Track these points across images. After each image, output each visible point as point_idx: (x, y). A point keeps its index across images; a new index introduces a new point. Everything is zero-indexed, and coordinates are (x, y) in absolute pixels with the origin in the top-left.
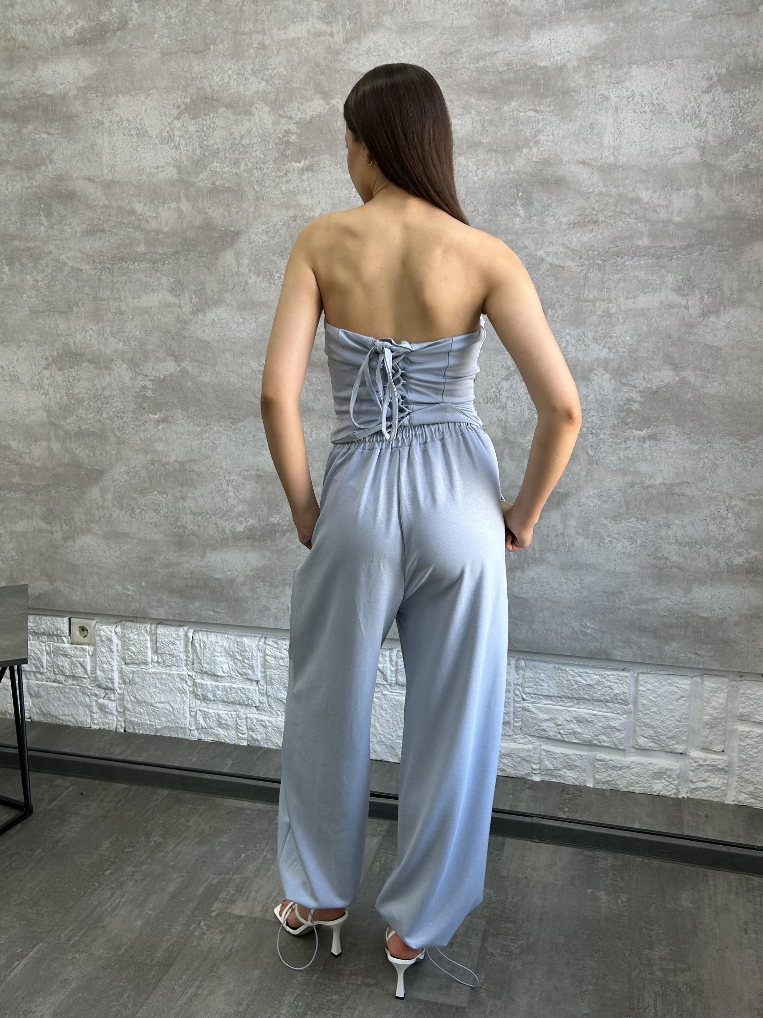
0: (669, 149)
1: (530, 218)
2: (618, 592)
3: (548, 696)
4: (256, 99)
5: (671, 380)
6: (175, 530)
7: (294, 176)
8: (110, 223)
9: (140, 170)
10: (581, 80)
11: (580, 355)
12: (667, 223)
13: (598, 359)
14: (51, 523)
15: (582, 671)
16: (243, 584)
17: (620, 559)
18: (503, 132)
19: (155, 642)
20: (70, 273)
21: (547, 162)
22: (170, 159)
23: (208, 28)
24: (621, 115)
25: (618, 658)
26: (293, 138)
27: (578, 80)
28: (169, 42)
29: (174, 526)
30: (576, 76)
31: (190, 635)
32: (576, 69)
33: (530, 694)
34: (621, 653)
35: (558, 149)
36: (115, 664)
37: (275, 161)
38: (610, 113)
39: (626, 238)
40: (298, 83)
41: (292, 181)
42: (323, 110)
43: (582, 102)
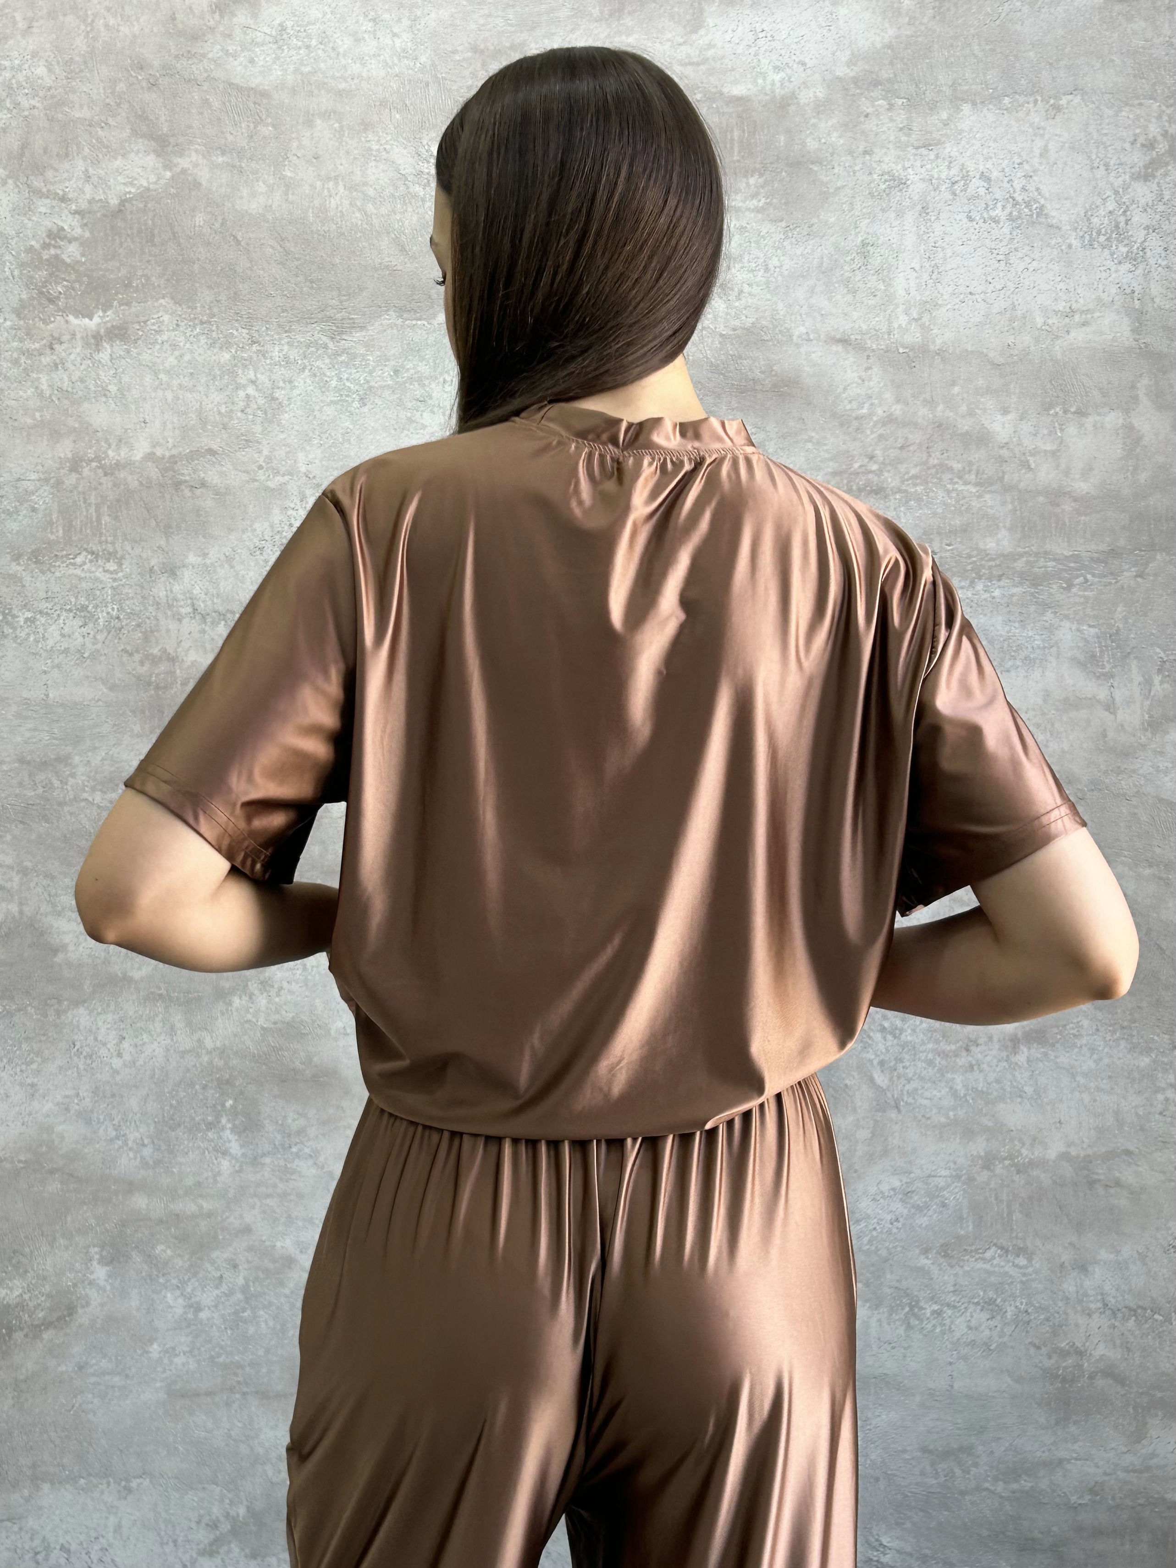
0: (1056, 312)
7: (74, 353)
10: (835, 134)
12: (1057, 495)
24: (938, 228)
26: (71, 252)
27: (827, 133)
30: (822, 125)
32: (821, 108)
35: (780, 306)
37: (18, 312)
38: (909, 218)
39: (953, 532)
40: (85, 107)
41: (68, 365)
42: (155, 183)
43: (839, 188)
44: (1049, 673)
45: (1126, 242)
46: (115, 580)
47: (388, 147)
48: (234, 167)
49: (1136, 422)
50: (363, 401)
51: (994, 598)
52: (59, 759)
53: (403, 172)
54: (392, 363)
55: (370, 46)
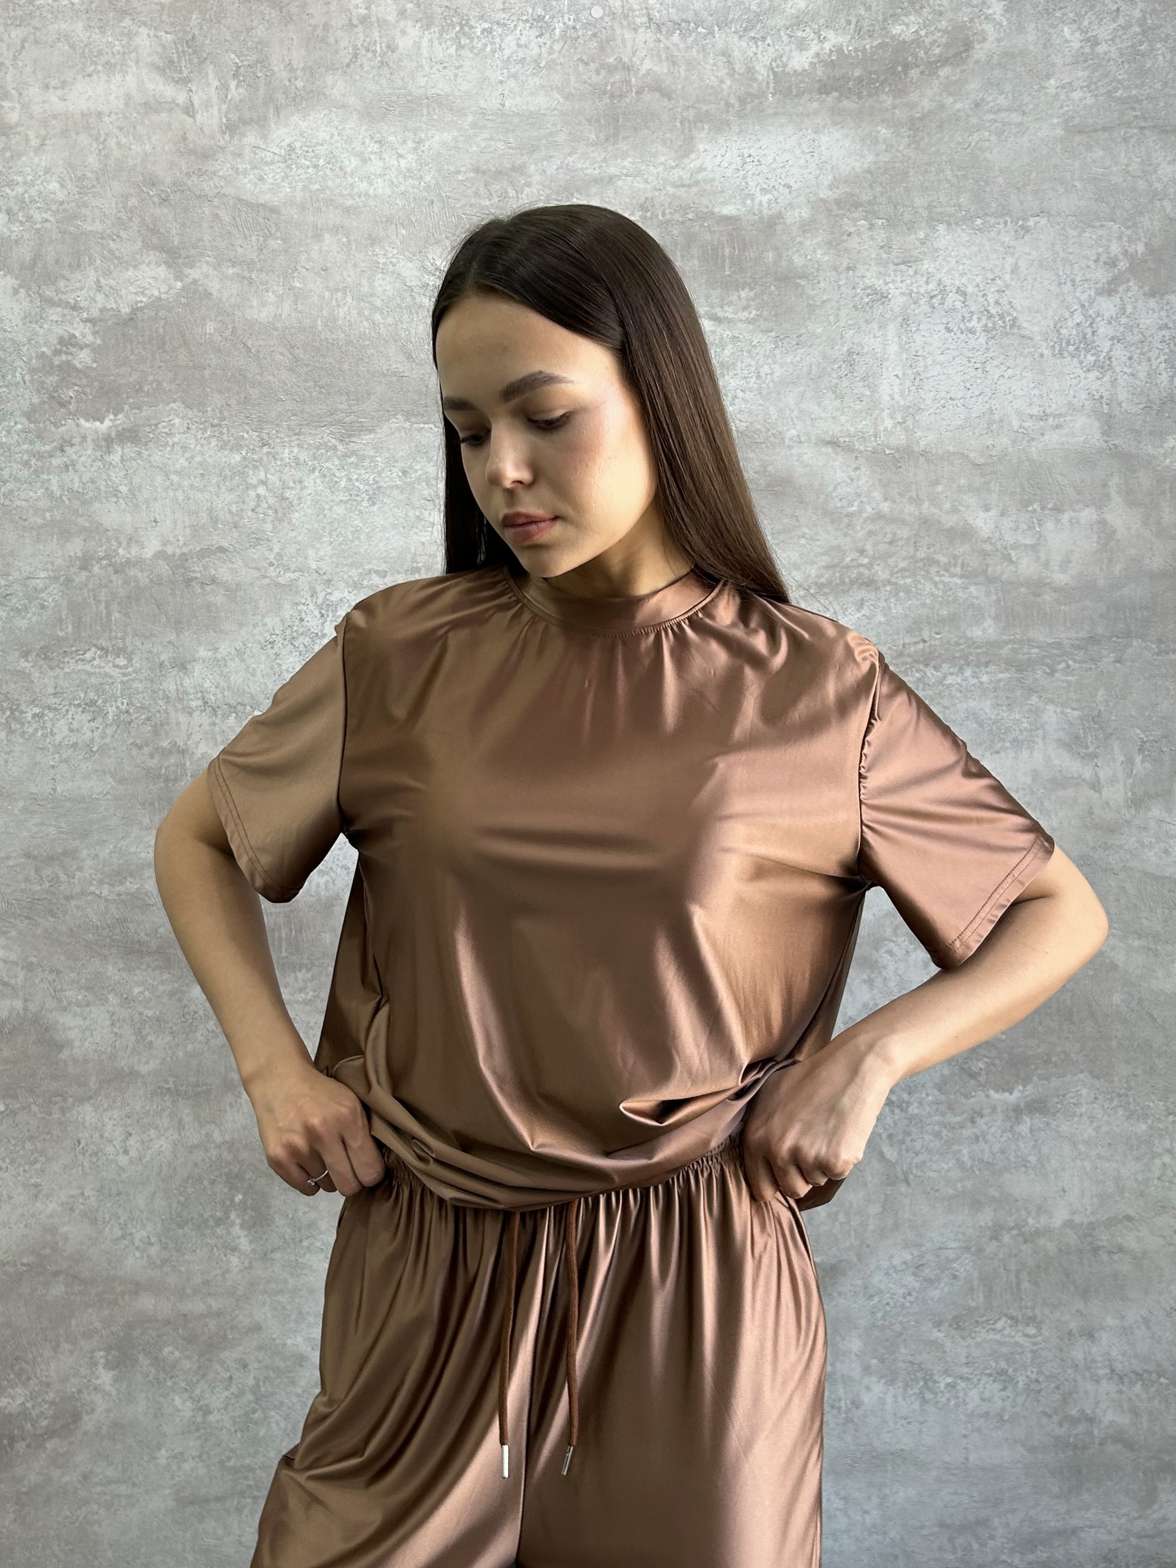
0: (1031, 416)
2: (977, 1522)
7: (84, 455)
10: (819, 252)
12: (1038, 586)
24: (918, 338)
26: (83, 358)
27: (813, 250)
30: (808, 243)
32: (807, 226)
37: (29, 415)
38: (892, 328)
39: (942, 621)
40: (97, 221)
41: (79, 466)
42: (166, 293)
43: (824, 301)
44: (1036, 754)
45: (1093, 351)
46: (124, 675)
47: (394, 260)
48: (244, 278)
49: (1110, 518)
50: (372, 501)
51: (982, 683)
52: (65, 853)
53: (409, 284)
54: (399, 465)
55: (376, 166)
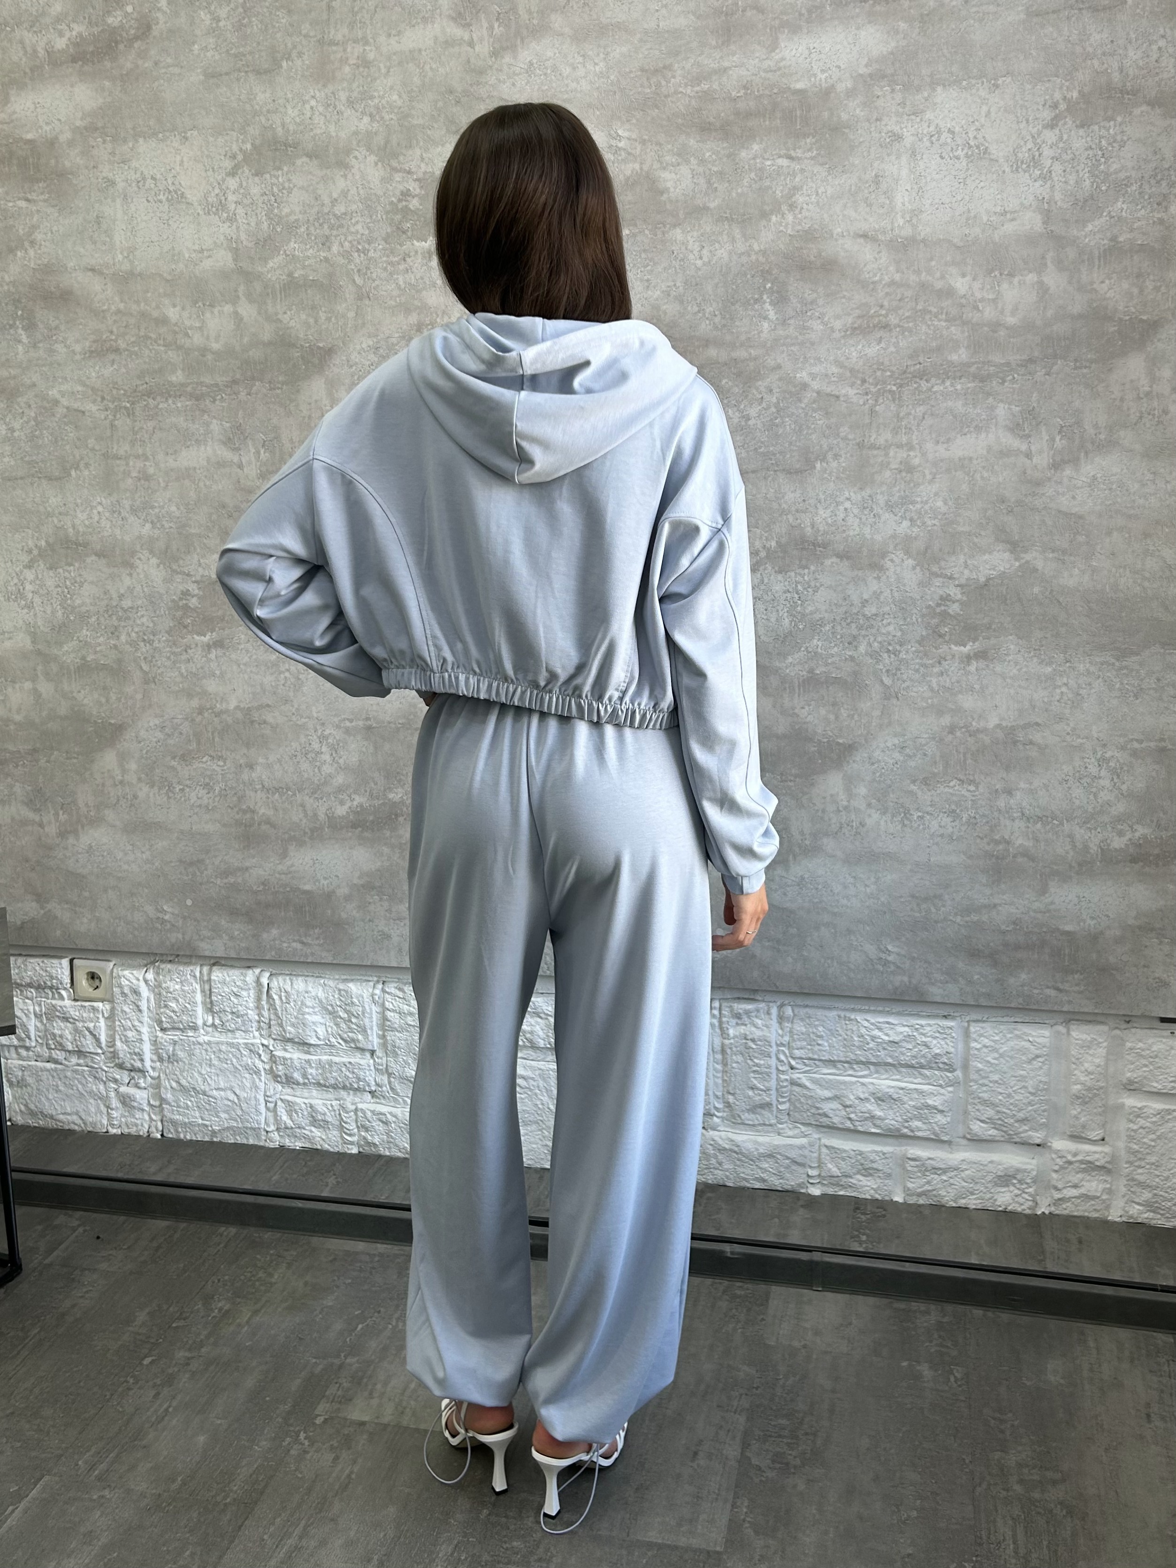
0: (995, 213)
1: (784, 323)
2: (935, 896)
3: (830, 1061)
4: (355, 143)
5: (1008, 566)
6: (237, 817)
7: (416, 262)
8: (127, 338)
9: (173, 255)
10: (858, 111)
11: (867, 531)
12: (996, 326)
13: (894, 536)
14: (39, 810)
15: (881, 1020)
16: (348, 898)
17: (937, 844)
18: (739, 191)
19: (208, 994)
20: (65, 416)
21: (809, 236)
22: (222, 238)
23: (279, 35)
24: (921, 163)
25: (938, 999)
26: (414, 203)
27: (854, 109)
28: (217, 57)
29: (236, 810)
30: (851, 104)
31: (265, 981)
32: (850, 93)
33: (801, 1058)
34: (941, 991)
35: (825, 216)
36: (145, 1030)
37: (386, 240)
38: (904, 159)
39: (932, 350)
40: (421, 118)
41: (414, 270)
43: (861, 142)
44: (990, 435)
55: (581, 72)
